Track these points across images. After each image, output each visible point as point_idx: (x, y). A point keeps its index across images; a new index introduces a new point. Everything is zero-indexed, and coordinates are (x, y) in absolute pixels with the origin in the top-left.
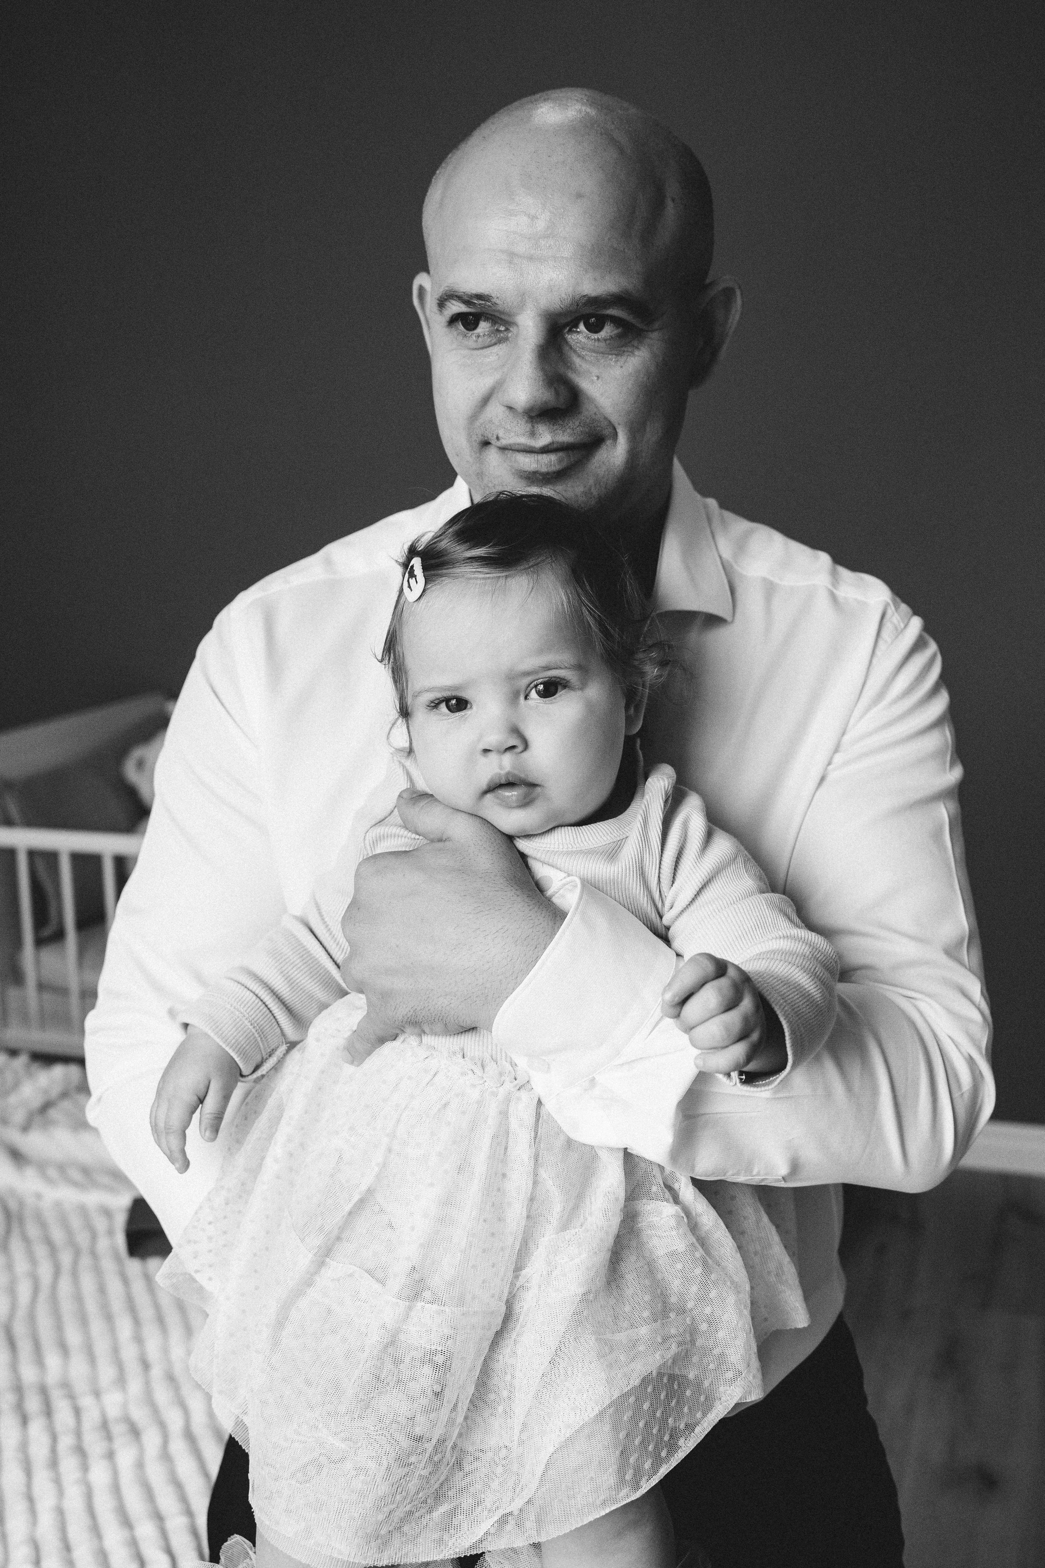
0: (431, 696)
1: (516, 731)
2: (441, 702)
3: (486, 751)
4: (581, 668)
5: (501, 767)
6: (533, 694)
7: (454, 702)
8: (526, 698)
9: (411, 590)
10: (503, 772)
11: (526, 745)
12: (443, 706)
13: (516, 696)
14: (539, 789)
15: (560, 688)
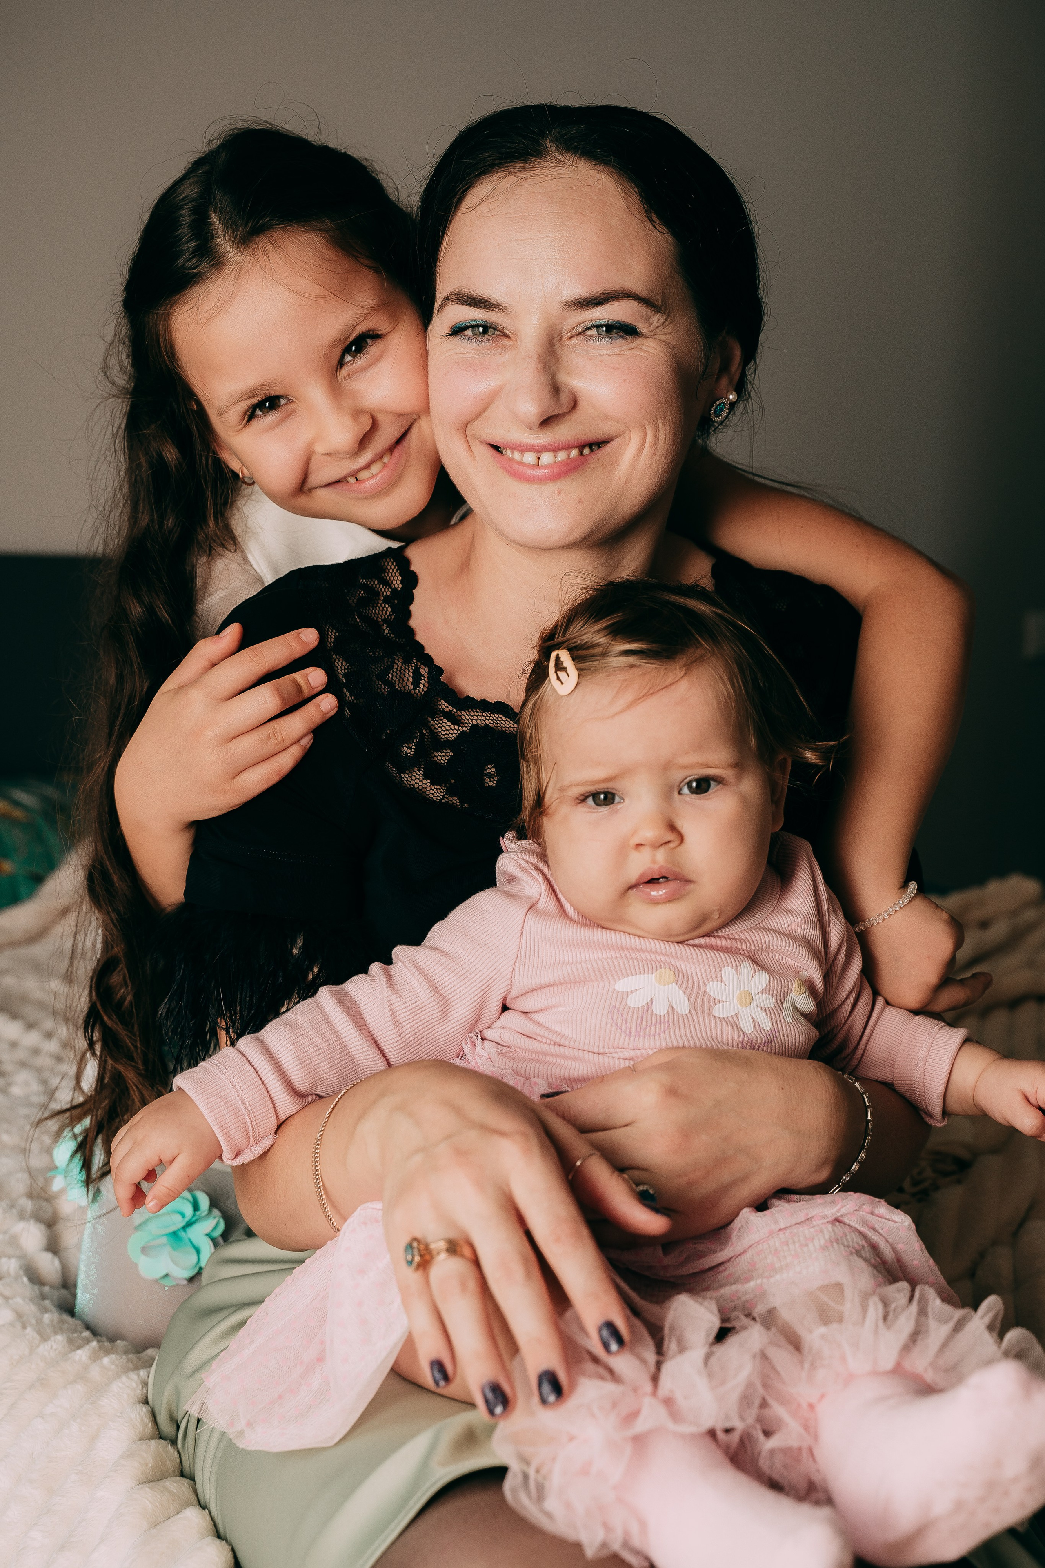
0: (577, 791)
1: (672, 827)
2: (587, 797)
3: (639, 845)
4: (739, 766)
5: (654, 861)
6: (686, 790)
7: (602, 797)
8: (680, 793)
9: (562, 683)
10: (656, 867)
11: (681, 838)
12: (590, 801)
13: (670, 792)
14: (692, 886)
15: (713, 783)
